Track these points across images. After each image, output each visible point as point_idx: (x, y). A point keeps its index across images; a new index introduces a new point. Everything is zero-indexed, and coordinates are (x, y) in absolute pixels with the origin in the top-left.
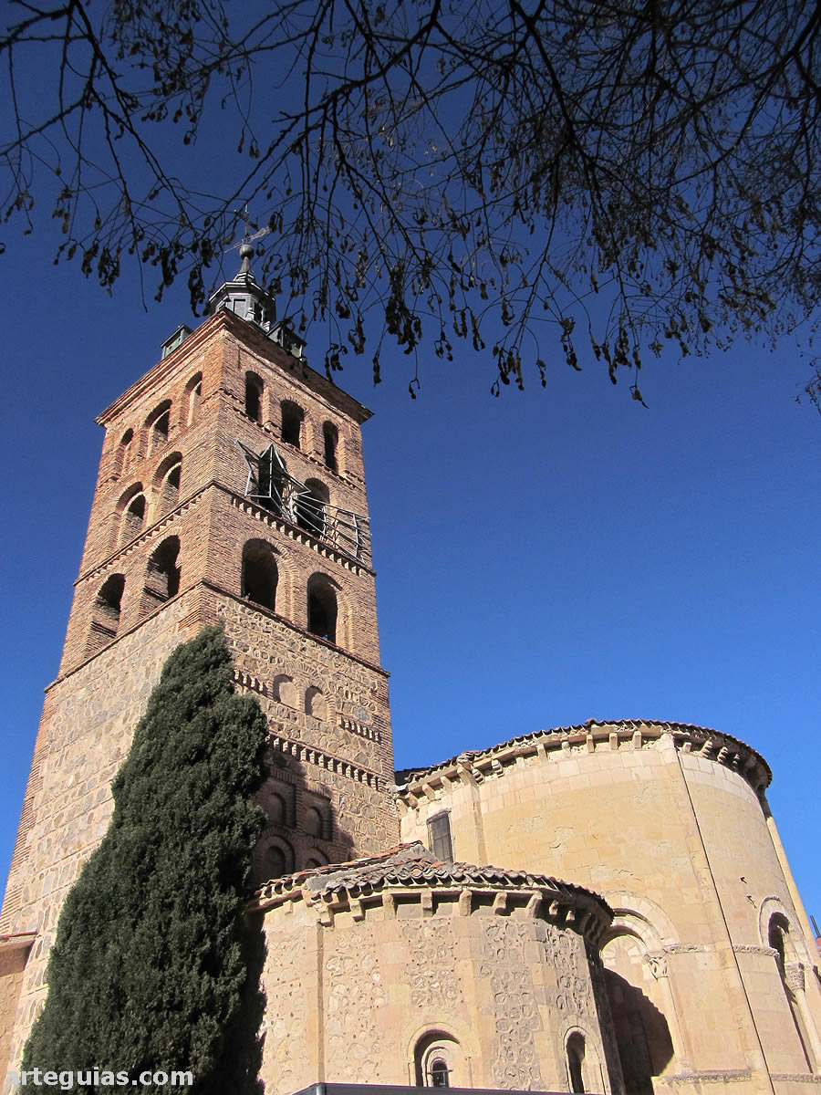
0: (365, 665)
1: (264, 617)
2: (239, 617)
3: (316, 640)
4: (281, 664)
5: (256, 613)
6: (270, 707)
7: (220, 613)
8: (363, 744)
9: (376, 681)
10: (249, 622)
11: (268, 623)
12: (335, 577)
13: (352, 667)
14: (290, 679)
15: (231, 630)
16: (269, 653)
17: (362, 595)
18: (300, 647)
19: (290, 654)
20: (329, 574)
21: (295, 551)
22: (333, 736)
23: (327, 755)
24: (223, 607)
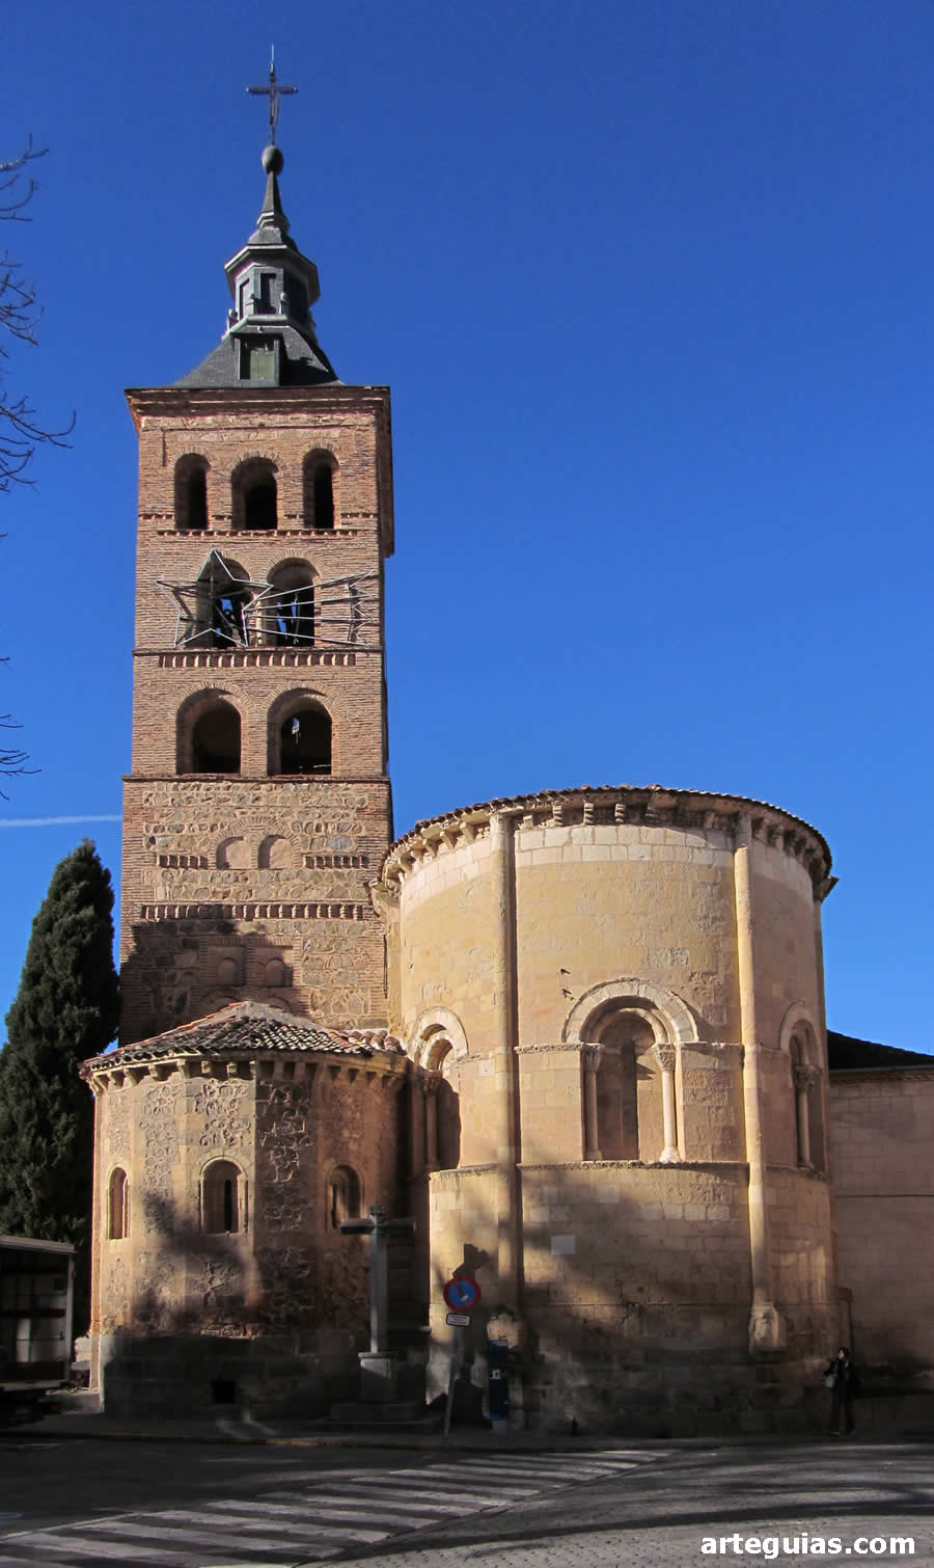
0: (349, 782)
1: (203, 784)
2: (170, 799)
3: (275, 782)
4: (226, 828)
5: (193, 784)
6: (212, 879)
7: (147, 805)
8: (340, 876)
9: (366, 796)
10: (184, 797)
11: (208, 790)
12: (312, 685)
13: (329, 793)
14: (241, 838)
15: (162, 817)
16: (209, 822)
17: (355, 689)
18: (251, 798)
19: (237, 812)
20: (304, 686)
21: (250, 681)
22: (297, 881)
23: (288, 903)
24: (151, 795)
